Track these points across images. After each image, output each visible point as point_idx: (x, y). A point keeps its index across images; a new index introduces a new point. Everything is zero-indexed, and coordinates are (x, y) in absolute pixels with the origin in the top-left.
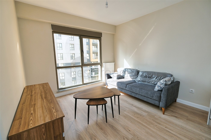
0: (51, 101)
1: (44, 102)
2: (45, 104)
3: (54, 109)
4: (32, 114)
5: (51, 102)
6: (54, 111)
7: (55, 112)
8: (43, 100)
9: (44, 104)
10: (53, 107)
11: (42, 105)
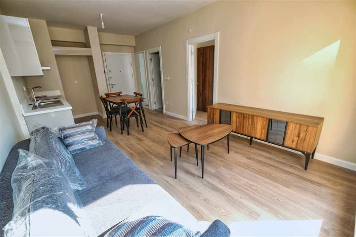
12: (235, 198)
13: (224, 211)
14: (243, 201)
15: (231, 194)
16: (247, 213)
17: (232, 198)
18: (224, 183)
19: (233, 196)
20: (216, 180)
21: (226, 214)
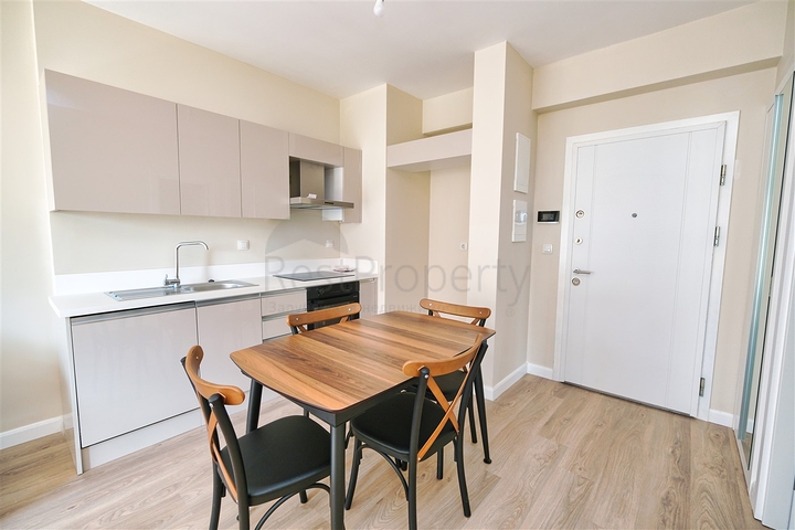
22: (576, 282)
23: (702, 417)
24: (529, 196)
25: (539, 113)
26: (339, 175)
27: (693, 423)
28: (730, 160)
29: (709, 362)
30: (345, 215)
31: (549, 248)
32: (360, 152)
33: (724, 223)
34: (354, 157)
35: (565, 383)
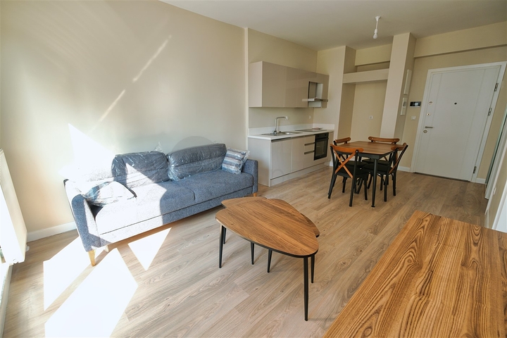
0: (414, 243)
1: (434, 255)
2: (434, 247)
3: (422, 226)
4: (475, 244)
5: (416, 241)
6: (425, 224)
7: (427, 221)
8: (431, 261)
9: (436, 248)
10: (422, 230)
11: (443, 249)
12: (170, 298)
13: (156, 281)
14: (161, 307)
15: (178, 294)
16: (141, 305)
17: (171, 295)
18: (203, 292)
19: (174, 296)
20: (214, 282)
21: (151, 282)
22: (425, 132)
23: (473, 181)
24: (407, 96)
25: (415, 58)
26: (321, 87)
27: (469, 184)
28: (500, 81)
29: (479, 160)
30: (322, 105)
31: (414, 118)
32: (328, 76)
33: (493, 107)
34: (325, 78)
35: (416, 173)
